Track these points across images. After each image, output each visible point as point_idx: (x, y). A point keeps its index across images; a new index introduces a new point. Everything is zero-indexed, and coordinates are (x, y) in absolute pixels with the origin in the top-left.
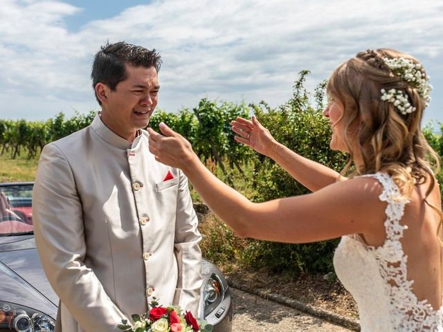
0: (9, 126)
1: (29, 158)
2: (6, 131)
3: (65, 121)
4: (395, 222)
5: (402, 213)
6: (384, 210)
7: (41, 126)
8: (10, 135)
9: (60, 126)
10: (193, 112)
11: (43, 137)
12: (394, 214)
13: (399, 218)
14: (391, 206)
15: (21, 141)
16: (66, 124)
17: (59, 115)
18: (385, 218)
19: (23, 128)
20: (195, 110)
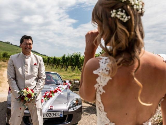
0: (51, 58)
1: (56, 68)
2: (50, 60)
3: (66, 57)
4: (101, 86)
5: (106, 84)
6: (96, 79)
7: (59, 58)
8: (51, 61)
9: (64, 58)
10: (100, 53)
11: (60, 62)
12: (101, 82)
13: (103, 85)
14: (101, 78)
15: (54, 63)
16: (66, 58)
17: (64, 55)
18: (96, 83)
19: (55, 59)
20: (100, 52)
